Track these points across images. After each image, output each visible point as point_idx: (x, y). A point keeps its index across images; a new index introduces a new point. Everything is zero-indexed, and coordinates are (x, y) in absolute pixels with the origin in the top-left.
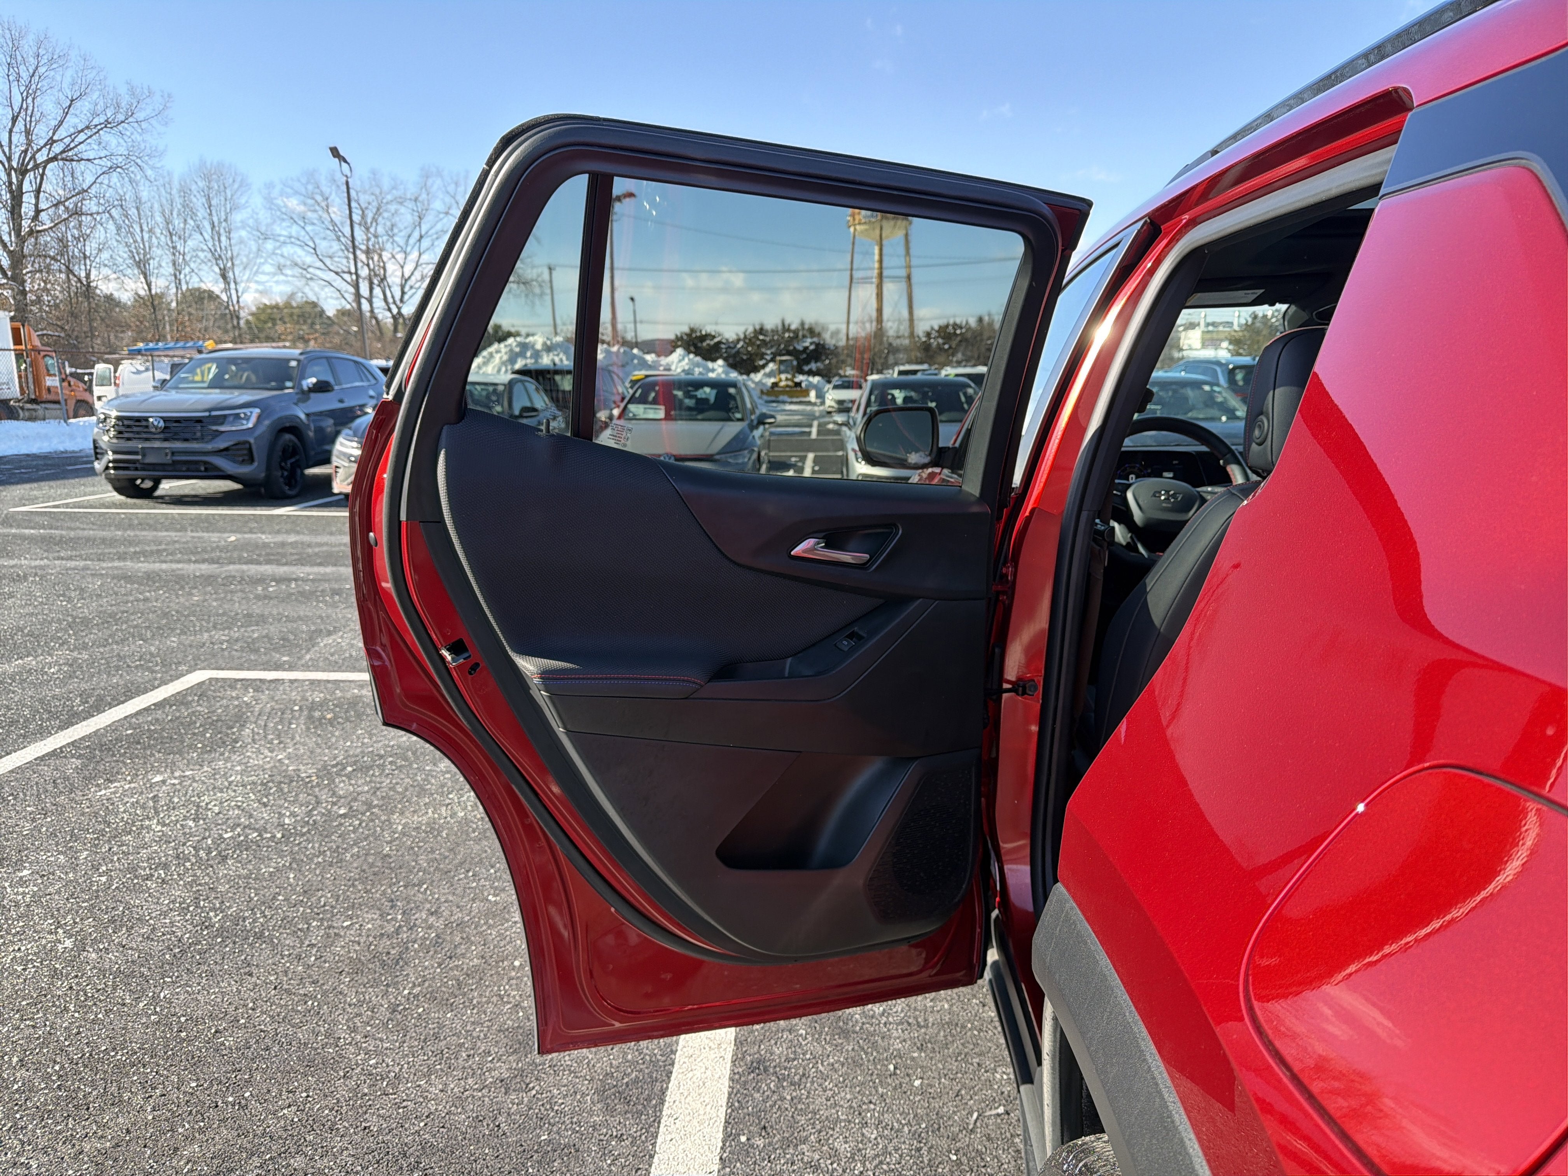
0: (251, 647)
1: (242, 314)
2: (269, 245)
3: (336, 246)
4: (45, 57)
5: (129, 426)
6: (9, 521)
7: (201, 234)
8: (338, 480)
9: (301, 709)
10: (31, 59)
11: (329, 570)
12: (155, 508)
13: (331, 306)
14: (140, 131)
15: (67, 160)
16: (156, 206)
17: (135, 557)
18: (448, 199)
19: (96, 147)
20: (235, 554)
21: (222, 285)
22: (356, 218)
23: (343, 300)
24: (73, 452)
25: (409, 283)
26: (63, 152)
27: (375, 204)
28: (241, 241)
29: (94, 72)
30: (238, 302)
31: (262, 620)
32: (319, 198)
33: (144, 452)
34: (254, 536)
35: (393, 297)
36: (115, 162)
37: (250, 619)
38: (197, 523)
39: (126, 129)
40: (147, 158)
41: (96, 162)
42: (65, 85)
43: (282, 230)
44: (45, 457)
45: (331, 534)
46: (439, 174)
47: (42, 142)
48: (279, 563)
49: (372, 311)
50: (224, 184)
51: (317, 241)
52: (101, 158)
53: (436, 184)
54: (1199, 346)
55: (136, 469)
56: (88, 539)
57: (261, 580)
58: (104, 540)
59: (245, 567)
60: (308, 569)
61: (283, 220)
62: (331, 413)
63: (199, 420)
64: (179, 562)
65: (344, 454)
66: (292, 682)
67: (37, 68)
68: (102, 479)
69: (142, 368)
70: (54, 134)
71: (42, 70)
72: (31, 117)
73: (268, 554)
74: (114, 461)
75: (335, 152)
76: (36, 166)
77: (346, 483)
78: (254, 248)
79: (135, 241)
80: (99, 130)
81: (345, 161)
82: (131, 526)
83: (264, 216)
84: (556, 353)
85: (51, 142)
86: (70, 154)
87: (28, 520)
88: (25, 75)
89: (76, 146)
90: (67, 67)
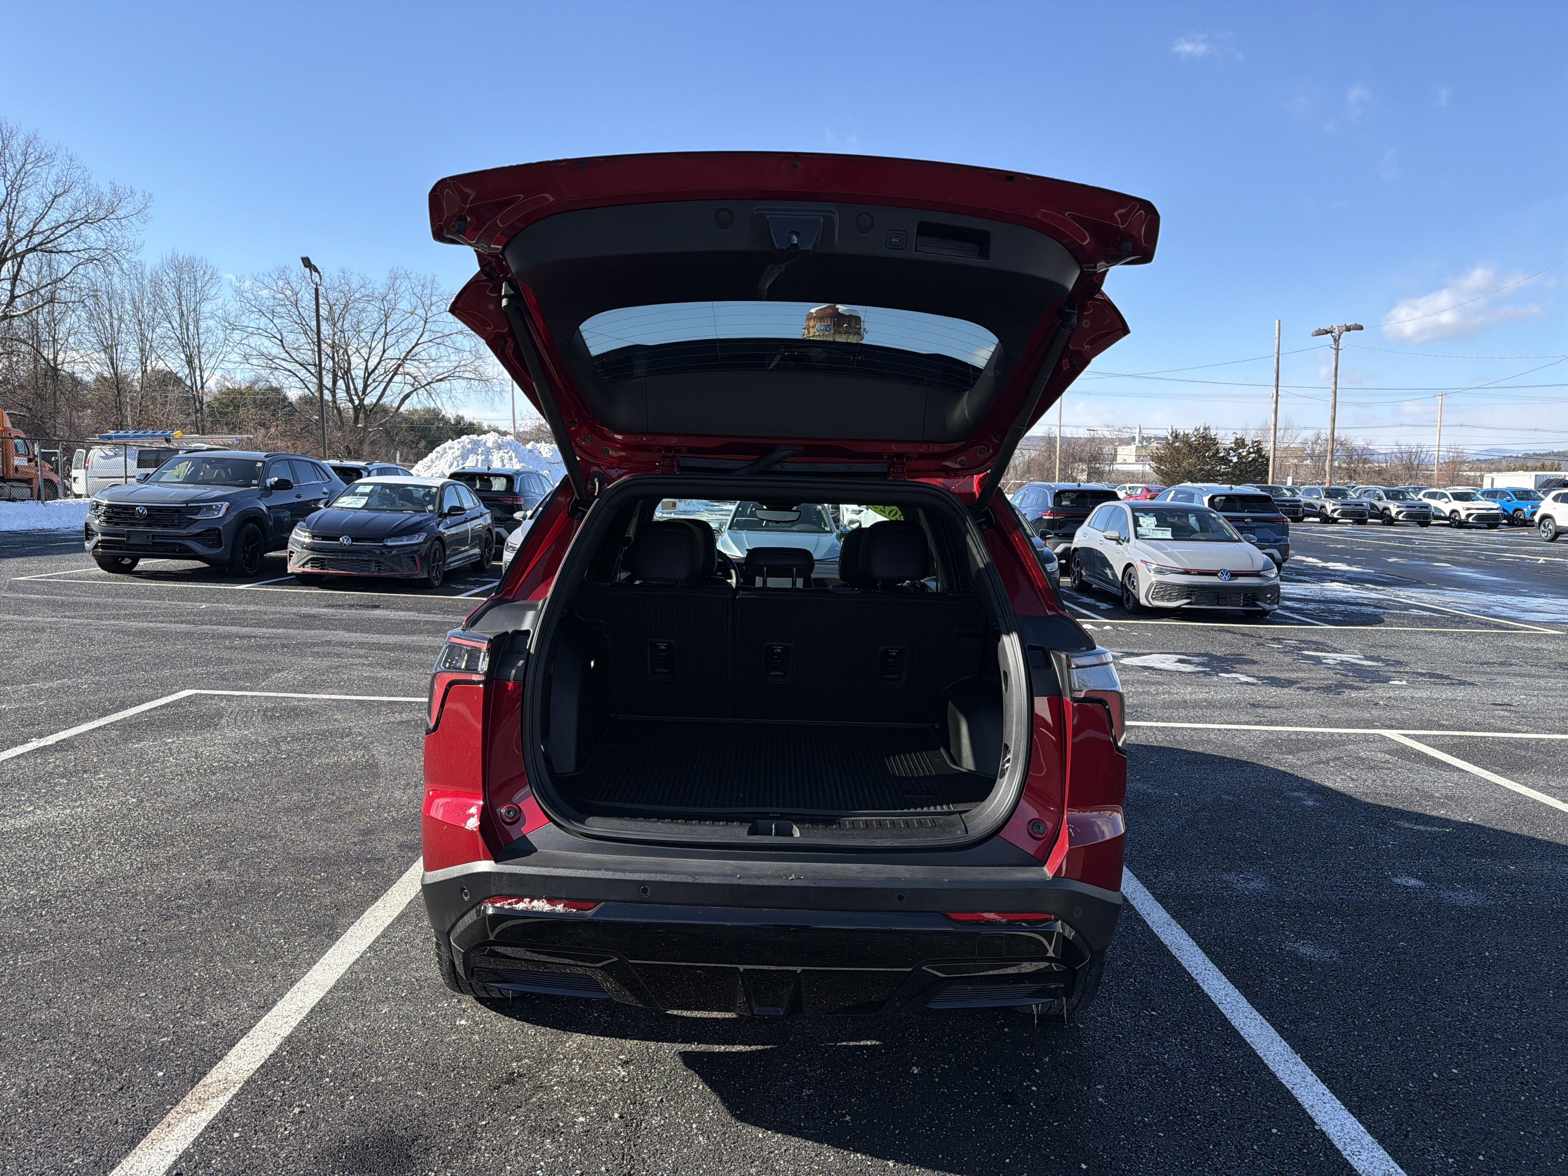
0: (223, 677)
1: (206, 399)
2: (237, 336)
3: (303, 339)
4: (33, 156)
5: (117, 513)
6: (12, 587)
7: (170, 323)
8: (291, 563)
9: (258, 711)
10: (19, 157)
11: (280, 631)
12: (135, 581)
13: (294, 394)
14: (119, 227)
15: (46, 251)
16: (127, 295)
17: (126, 617)
18: (414, 300)
19: (75, 240)
20: (207, 618)
21: (187, 371)
22: (323, 312)
23: (306, 390)
24: (50, 530)
25: (373, 376)
26: (41, 244)
27: (343, 301)
28: (209, 330)
29: (79, 171)
30: (202, 387)
31: (230, 661)
32: (289, 293)
33: (129, 535)
34: (221, 605)
35: (356, 389)
36: (92, 254)
37: (220, 661)
38: (172, 593)
39: (106, 225)
40: (124, 252)
41: (74, 254)
42: (49, 182)
43: (251, 321)
44: (27, 534)
45: (283, 605)
46: (407, 276)
47: (23, 234)
48: (241, 625)
49: (334, 402)
50: (194, 276)
51: (284, 334)
52: (79, 251)
53: (403, 286)
54: (1133, 459)
55: (121, 549)
56: (85, 604)
57: (229, 636)
58: (98, 605)
59: (215, 627)
60: (264, 630)
61: (252, 312)
62: (289, 507)
63: (177, 510)
64: (162, 622)
65: (298, 542)
66: (252, 697)
67: (24, 165)
68: (89, 555)
69: (111, 454)
70: (34, 227)
71: (28, 167)
72: (14, 209)
73: (232, 619)
74: (103, 541)
75: (307, 262)
76: (15, 256)
77: (297, 565)
78: (221, 336)
79: (105, 327)
80: (80, 225)
81: (316, 271)
82: (117, 595)
83: (233, 307)
84: (506, 451)
85: (31, 234)
86: (49, 245)
87: (29, 587)
88: (11, 171)
89: (56, 239)
90: (53, 166)
